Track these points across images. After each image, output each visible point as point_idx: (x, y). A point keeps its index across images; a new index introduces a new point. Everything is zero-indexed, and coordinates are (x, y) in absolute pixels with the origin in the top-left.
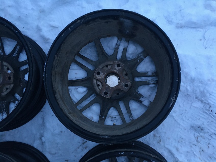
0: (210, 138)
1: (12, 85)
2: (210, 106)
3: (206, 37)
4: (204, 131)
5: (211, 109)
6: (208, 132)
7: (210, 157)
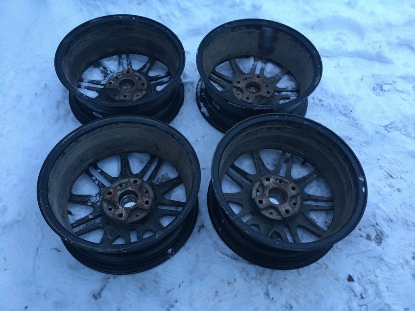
0: (360, 146)
1: (144, 92)
2: (355, 120)
3: (340, 65)
4: (353, 140)
5: (356, 122)
6: (357, 141)
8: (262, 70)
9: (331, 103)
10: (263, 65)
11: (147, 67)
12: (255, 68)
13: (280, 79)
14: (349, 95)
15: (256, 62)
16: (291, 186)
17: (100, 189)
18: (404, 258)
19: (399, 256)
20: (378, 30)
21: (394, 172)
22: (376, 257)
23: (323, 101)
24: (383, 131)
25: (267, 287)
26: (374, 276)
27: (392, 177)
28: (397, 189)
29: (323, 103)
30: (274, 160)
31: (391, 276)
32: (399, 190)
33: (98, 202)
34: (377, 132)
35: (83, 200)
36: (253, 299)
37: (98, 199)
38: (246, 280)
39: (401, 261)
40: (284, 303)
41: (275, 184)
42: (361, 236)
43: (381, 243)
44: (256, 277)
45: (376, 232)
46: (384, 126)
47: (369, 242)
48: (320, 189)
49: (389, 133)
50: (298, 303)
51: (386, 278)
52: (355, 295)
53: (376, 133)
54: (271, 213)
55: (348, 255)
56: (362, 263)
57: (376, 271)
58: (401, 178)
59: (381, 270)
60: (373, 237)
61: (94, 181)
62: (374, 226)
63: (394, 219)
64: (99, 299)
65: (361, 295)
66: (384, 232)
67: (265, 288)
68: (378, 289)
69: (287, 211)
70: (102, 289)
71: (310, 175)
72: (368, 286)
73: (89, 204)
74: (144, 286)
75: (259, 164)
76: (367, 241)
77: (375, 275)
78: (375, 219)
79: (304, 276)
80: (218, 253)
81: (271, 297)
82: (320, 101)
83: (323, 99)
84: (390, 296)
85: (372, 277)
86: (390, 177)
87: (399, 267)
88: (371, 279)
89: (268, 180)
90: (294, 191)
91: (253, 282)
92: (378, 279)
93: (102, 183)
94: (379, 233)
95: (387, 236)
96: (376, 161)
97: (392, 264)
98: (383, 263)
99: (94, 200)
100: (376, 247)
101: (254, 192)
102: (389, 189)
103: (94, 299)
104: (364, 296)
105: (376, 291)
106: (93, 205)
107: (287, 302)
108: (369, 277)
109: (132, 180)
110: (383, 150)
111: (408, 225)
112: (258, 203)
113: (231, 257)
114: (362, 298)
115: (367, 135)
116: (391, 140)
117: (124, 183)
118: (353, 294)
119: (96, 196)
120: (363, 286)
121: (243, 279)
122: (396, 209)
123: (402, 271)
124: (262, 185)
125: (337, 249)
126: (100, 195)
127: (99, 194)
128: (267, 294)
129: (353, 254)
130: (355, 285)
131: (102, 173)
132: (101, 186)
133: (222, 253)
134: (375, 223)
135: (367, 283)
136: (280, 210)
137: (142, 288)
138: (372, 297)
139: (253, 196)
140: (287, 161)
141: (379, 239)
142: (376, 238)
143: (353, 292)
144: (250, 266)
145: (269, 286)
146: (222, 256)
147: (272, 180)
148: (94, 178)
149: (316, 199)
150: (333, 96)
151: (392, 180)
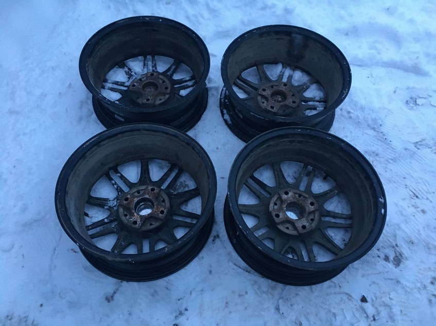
0: (386, 162)
1: (167, 96)
2: (384, 135)
3: (373, 75)
5: (385, 137)
6: (383, 157)
7: (389, 180)
8: (290, 77)
9: (359, 115)
10: (291, 72)
11: (172, 69)
12: (283, 75)
13: (308, 88)
14: (380, 108)
15: (284, 69)
16: (309, 201)
17: (118, 194)
18: (421, 283)
19: (417, 280)
20: (417, 40)
21: (420, 192)
22: (392, 279)
23: (352, 113)
24: (413, 148)
25: (278, 302)
26: (388, 299)
27: (417, 197)
28: (422, 210)
29: (352, 115)
30: (295, 172)
31: (406, 300)
32: (423, 211)
33: (115, 206)
34: (406, 149)
35: (101, 203)
36: (263, 313)
37: (115, 203)
38: (256, 293)
39: (419, 285)
40: (294, 318)
41: (293, 198)
42: (379, 257)
43: (399, 265)
44: (268, 292)
45: (396, 254)
46: (414, 143)
47: (387, 263)
48: (341, 205)
49: (418, 151)
50: (308, 320)
51: (401, 302)
52: (367, 317)
53: (404, 149)
54: (288, 228)
55: (363, 276)
56: (378, 284)
57: (391, 293)
58: (427, 199)
59: (397, 293)
60: (391, 258)
61: (113, 185)
62: (393, 247)
63: (416, 241)
64: (112, 302)
65: (374, 317)
66: (403, 254)
67: (276, 302)
68: (392, 312)
69: (304, 227)
70: (115, 293)
71: (331, 191)
72: (381, 309)
73: (106, 207)
74: (156, 292)
75: (279, 176)
76: (384, 262)
77: (390, 298)
78: (395, 240)
79: (316, 294)
80: (231, 264)
81: (281, 312)
82: (349, 112)
83: (352, 111)
84: (403, 320)
85: (386, 300)
86: (415, 198)
87: (416, 291)
88: (386, 302)
89: (287, 193)
90: (313, 207)
91: (264, 295)
92: (392, 301)
93: (120, 188)
94: (398, 255)
95: (406, 259)
96: (403, 179)
97: (409, 288)
98: (400, 285)
99: (111, 204)
100: (394, 268)
101: (271, 205)
102: (413, 210)
103: (107, 301)
104: (376, 318)
105: (389, 314)
106: (110, 209)
107: (296, 319)
108: (383, 299)
109: (150, 188)
110: (410, 168)
111: (429, 248)
112: (275, 217)
113: (244, 270)
114: (374, 320)
115: (395, 152)
116: (420, 158)
117: (142, 190)
118: (366, 315)
119: (114, 200)
120: (376, 308)
121: (254, 292)
122: (419, 231)
123: (418, 295)
124: (280, 198)
125: (353, 268)
126: (118, 200)
127: (117, 198)
128: (278, 309)
129: (368, 274)
130: (368, 306)
131: (122, 177)
132: (119, 190)
133: (235, 264)
134: (394, 245)
135: (381, 305)
136: (297, 225)
137: (154, 294)
138: (384, 320)
139: (271, 209)
140: (308, 174)
141: (398, 261)
142: (394, 259)
143: (365, 313)
144: (262, 280)
145: (280, 301)
146: (236, 267)
147: (290, 194)
148: (113, 182)
149: (335, 216)
150: (362, 109)
151: (417, 200)
